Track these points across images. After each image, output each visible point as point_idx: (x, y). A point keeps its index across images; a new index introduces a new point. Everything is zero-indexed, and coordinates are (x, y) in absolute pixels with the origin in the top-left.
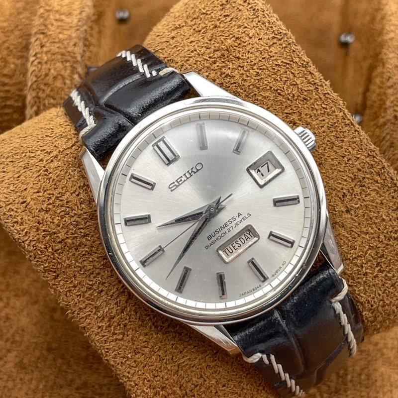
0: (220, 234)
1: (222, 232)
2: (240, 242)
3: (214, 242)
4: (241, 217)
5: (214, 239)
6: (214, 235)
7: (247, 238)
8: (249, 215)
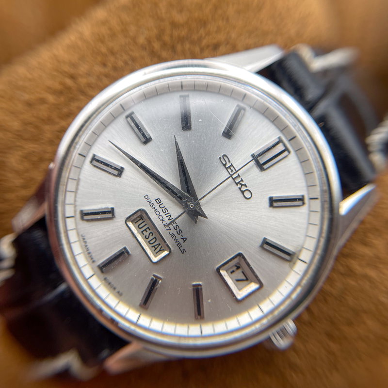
0: (162, 213)
1: (165, 217)
2: (151, 238)
3: (152, 205)
4: (181, 241)
5: (157, 206)
6: (161, 206)
7: (156, 247)
8: (183, 251)
